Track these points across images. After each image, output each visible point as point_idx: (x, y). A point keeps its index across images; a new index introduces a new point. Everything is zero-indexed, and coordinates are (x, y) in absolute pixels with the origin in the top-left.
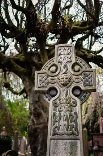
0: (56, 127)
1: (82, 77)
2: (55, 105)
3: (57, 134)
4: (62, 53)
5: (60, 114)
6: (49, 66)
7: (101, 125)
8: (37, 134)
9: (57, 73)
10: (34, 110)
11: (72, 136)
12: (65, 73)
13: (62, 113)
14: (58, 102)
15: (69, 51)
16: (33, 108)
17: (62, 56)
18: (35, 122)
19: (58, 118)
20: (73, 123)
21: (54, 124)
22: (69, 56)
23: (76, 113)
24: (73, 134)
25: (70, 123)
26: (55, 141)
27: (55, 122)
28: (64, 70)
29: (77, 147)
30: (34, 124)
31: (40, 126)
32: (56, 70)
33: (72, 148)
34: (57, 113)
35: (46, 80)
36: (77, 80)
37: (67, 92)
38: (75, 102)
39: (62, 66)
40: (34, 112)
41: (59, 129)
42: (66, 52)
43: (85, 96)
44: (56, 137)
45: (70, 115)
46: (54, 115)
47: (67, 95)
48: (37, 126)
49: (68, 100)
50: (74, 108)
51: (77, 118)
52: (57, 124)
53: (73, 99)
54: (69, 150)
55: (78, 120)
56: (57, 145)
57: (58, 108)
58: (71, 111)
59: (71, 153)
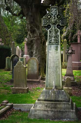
0: (50, 40)
1: (61, 21)
2: (50, 32)
3: (51, 43)
4: (53, 10)
5: (52, 35)
6: (48, 15)
7: (79, 36)
8: (33, 43)
9: (51, 19)
10: (30, 28)
11: (57, 44)
12: (54, 19)
13: (53, 35)
14: (51, 31)
15: (56, 9)
16: (30, 27)
17: (53, 12)
18: (31, 36)
19: (51, 37)
20: (57, 39)
21: (50, 39)
22: (56, 12)
23: (58, 35)
24: (57, 43)
25: (56, 39)
26: (50, 45)
27: (50, 38)
28: (54, 18)
29: (58, 48)
30: (30, 37)
31: (35, 38)
32: (50, 17)
33: (56, 48)
34: (51, 35)
35: (46, 22)
36: (59, 22)
37: (55, 27)
38: (58, 31)
39: (53, 16)
40: (30, 29)
41: (51, 41)
42: (54, 10)
43: (62, 28)
44: (51, 44)
45: (56, 36)
46: (50, 36)
47: (54, 28)
48: (33, 39)
49: (55, 30)
50: (58, 33)
51: (58, 36)
52: (51, 39)
53: (57, 29)
54: (55, 48)
55: (59, 38)
56: (51, 46)
57: (51, 33)
58: (56, 34)
59: (56, 50)
